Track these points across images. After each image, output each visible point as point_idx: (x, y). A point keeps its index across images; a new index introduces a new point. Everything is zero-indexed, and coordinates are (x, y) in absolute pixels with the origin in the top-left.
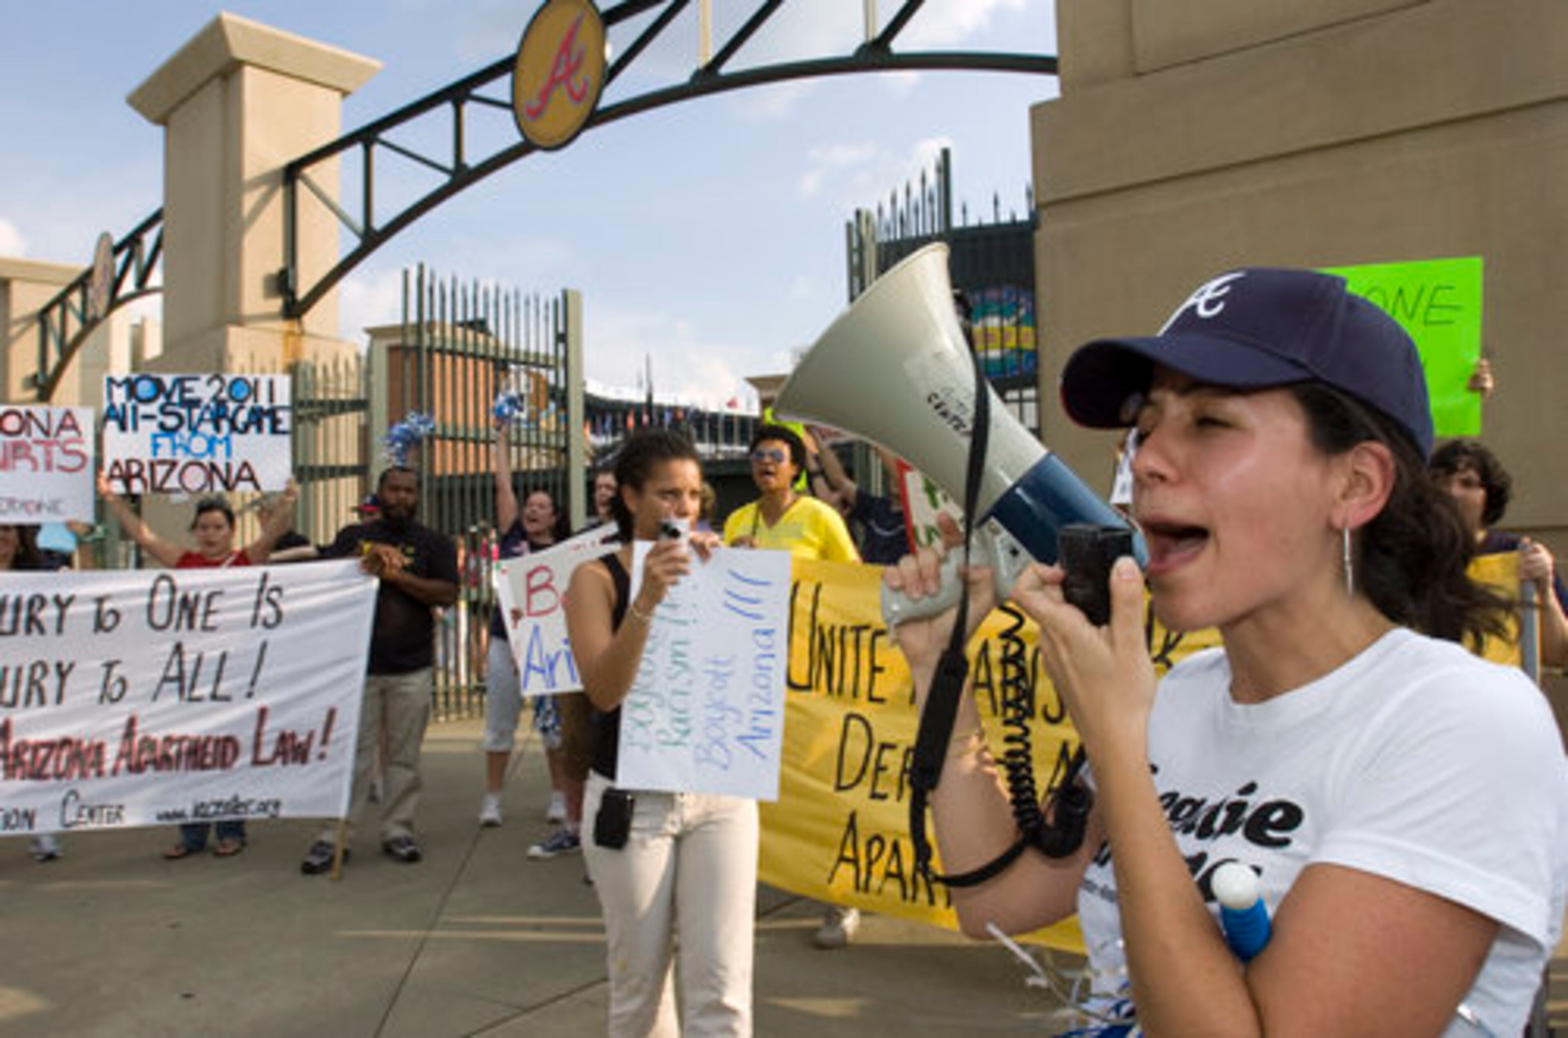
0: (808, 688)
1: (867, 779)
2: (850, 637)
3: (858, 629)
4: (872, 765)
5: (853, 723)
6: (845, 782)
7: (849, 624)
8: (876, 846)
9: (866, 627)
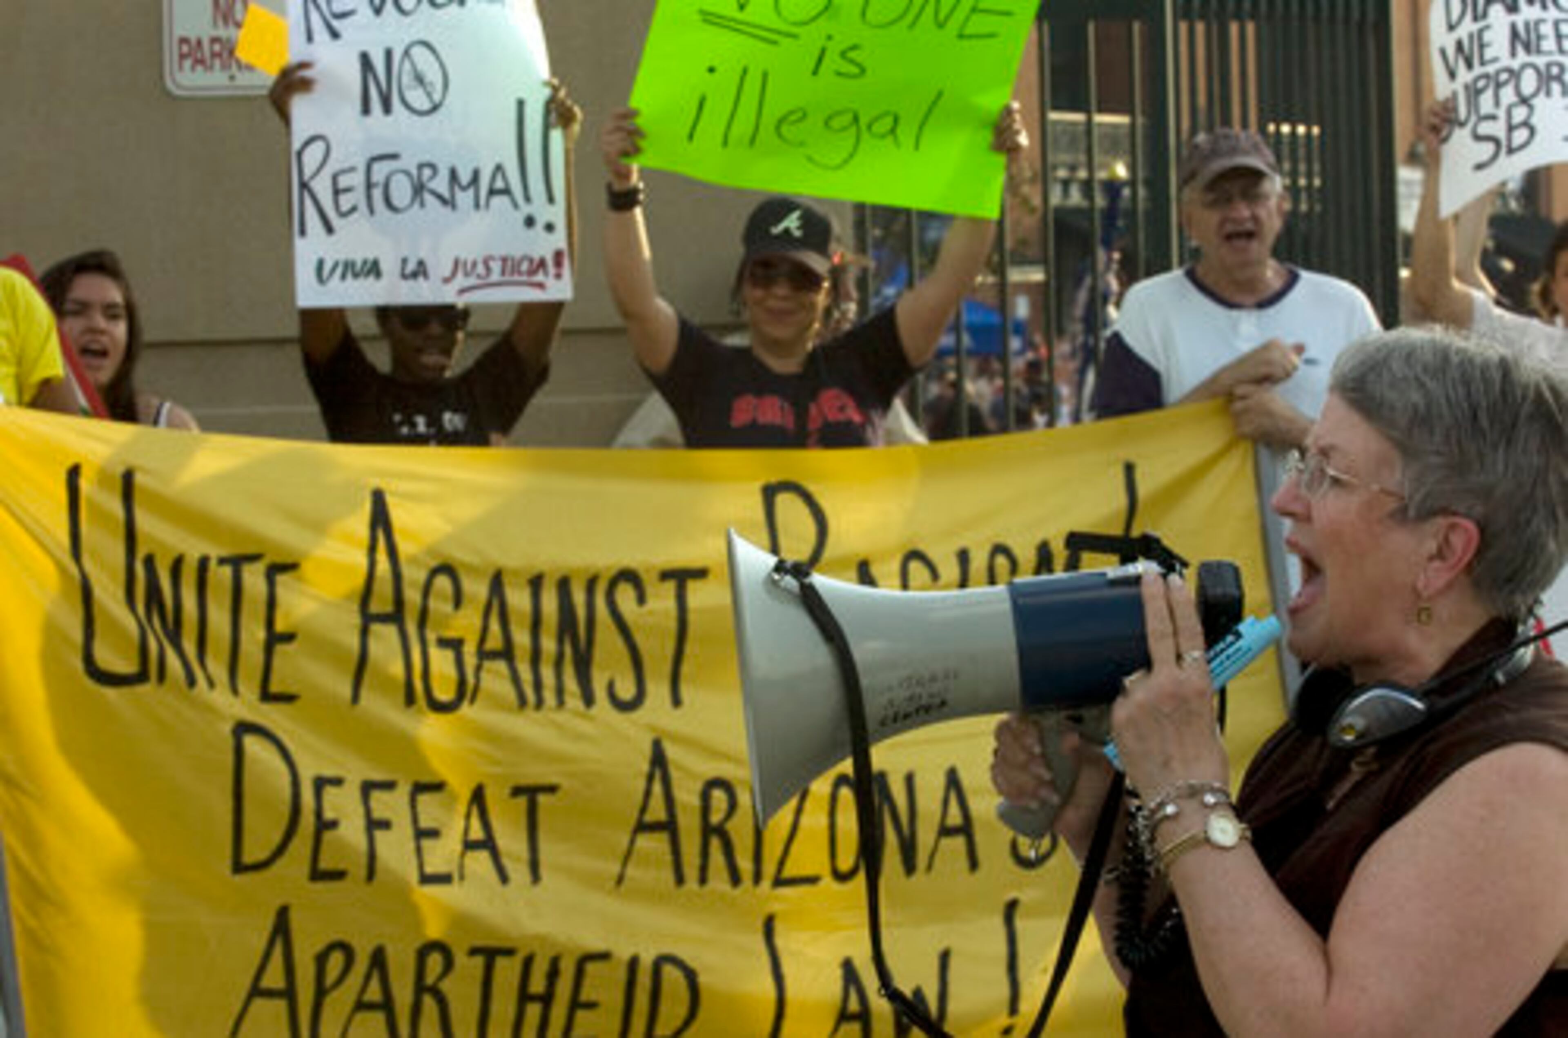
0: (141, 677)
1: (301, 844)
2: (221, 575)
3: (237, 562)
4: (308, 820)
5: (252, 744)
6: (252, 853)
7: (214, 552)
8: (336, 960)
9: (254, 558)
